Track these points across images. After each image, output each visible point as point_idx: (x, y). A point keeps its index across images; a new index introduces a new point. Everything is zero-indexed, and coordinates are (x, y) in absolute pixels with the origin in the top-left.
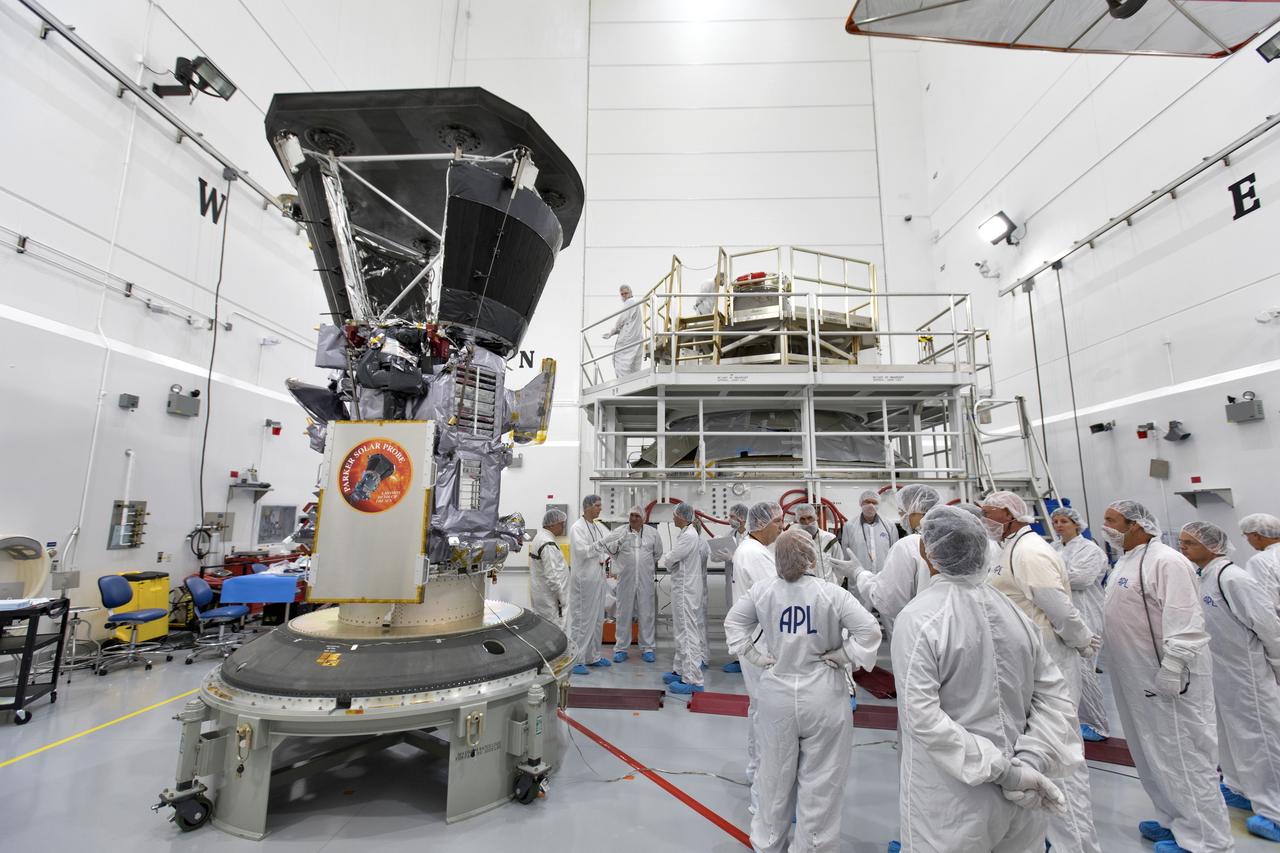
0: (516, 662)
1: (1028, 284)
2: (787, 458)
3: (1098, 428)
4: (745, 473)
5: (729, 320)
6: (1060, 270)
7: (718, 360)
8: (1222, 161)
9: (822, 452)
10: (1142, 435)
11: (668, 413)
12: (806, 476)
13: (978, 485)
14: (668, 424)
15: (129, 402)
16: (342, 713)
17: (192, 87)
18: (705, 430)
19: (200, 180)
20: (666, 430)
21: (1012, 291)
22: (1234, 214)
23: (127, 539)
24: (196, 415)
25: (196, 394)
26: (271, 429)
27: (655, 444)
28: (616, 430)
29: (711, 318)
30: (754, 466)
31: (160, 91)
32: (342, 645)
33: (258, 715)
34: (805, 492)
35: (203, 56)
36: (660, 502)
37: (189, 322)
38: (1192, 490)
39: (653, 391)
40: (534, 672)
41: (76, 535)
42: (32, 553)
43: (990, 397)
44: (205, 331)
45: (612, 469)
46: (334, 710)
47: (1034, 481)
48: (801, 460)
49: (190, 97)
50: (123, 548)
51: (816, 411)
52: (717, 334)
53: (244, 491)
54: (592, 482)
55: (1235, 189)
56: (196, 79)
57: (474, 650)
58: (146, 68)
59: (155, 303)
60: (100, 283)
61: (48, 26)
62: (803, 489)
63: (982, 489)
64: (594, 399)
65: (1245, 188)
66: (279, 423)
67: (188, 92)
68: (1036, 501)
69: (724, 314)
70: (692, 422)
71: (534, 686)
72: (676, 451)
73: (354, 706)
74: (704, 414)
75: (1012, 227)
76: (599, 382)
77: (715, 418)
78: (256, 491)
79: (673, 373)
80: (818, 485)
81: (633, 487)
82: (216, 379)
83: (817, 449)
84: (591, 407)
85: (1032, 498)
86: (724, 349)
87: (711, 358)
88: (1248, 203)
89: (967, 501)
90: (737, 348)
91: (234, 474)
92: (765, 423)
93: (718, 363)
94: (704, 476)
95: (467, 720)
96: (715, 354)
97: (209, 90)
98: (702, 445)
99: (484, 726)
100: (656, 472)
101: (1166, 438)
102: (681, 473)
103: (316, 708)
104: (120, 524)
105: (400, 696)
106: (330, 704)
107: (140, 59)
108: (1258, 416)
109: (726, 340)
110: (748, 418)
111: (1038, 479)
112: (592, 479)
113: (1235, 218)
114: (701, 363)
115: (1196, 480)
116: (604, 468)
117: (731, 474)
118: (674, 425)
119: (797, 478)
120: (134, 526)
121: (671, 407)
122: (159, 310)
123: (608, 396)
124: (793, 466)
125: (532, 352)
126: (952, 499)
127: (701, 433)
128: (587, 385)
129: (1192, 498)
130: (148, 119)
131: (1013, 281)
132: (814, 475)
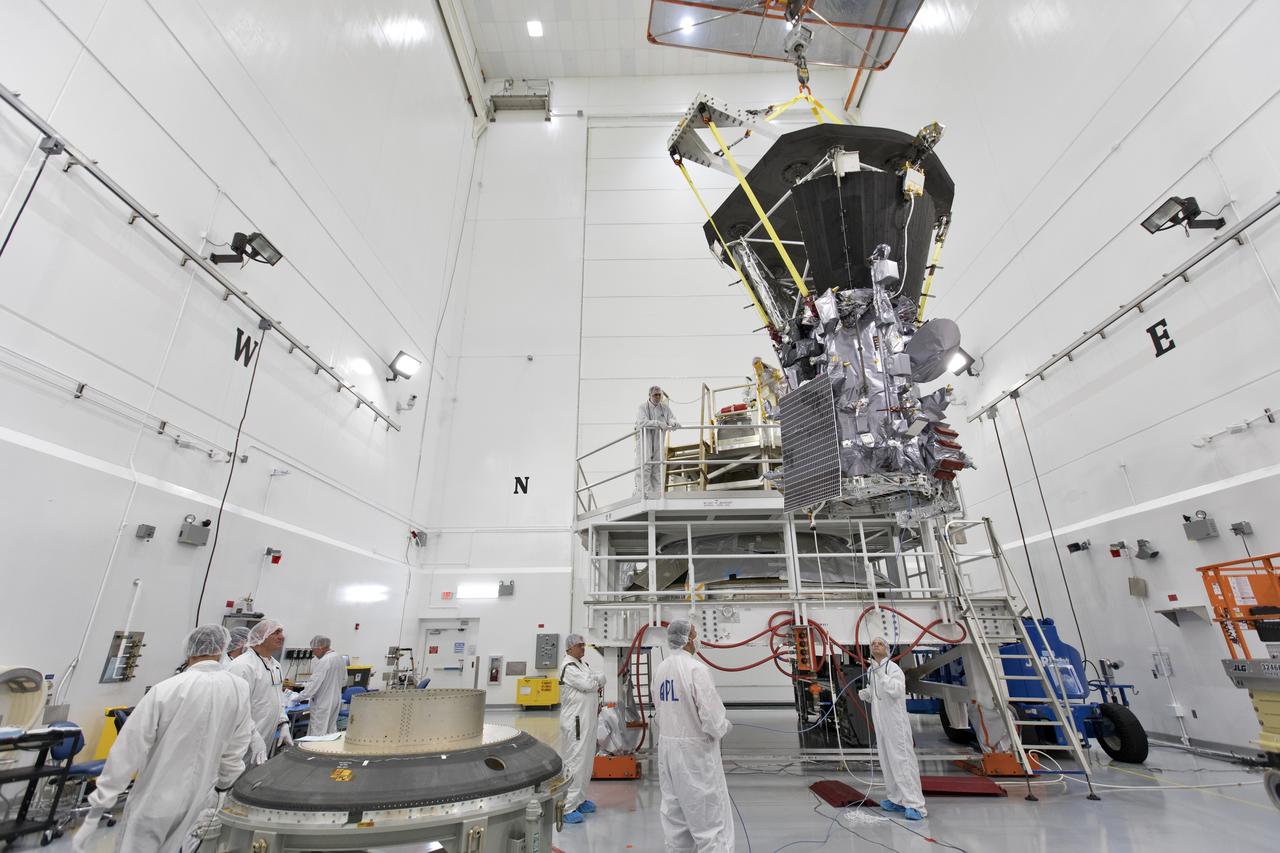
0: (515, 778)
1: (992, 411)
2: (774, 580)
3: (1075, 547)
4: (734, 595)
5: (714, 448)
6: (1018, 399)
7: (705, 485)
8: (1136, 309)
9: (807, 574)
10: (1116, 554)
11: (659, 538)
12: (792, 597)
13: (957, 604)
14: (659, 548)
15: (147, 532)
16: (354, 826)
17: (244, 255)
18: (693, 554)
19: (238, 330)
20: (657, 554)
21: (979, 417)
22: (1155, 352)
23: (121, 671)
24: (204, 544)
25: (207, 524)
26: (271, 558)
27: (647, 568)
28: (609, 555)
29: (697, 446)
30: (743, 588)
31: (215, 259)
32: (354, 762)
33: (272, 830)
34: (792, 613)
35: (257, 232)
36: (651, 625)
37: (210, 455)
38: (1171, 609)
39: (644, 516)
40: (531, 789)
41: (74, 667)
42: (33, 685)
43: (962, 518)
44: (223, 463)
45: (605, 593)
46: (346, 824)
47: (1009, 599)
48: (787, 581)
49: (240, 264)
50: (115, 681)
51: (797, 534)
52: (703, 462)
53: (238, 621)
54: (585, 607)
55: (1152, 331)
56: (249, 249)
57: (476, 766)
58: (208, 241)
59: (183, 439)
60: (136, 421)
61: (137, 215)
62: (790, 611)
63: (961, 608)
64: (588, 524)
65: (1160, 331)
66: (279, 552)
67: (240, 260)
68: (1014, 620)
69: (709, 443)
70: (680, 545)
71: (532, 801)
72: (667, 574)
73: (366, 819)
74: (692, 538)
75: (971, 361)
76: (593, 508)
77: (704, 542)
78: (248, 621)
79: (662, 499)
80: (804, 605)
81: (625, 610)
82: (228, 509)
83: (801, 571)
84: (585, 531)
85: (1010, 617)
86: (710, 476)
87: (699, 484)
88: (1165, 343)
89: (949, 621)
90: (723, 474)
91: (230, 604)
92: (751, 546)
93: (705, 489)
94: (694, 598)
95: (469, 834)
96: (701, 480)
97: (259, 258)
98: (691, 567)
99: (484, 841)
100: (648, 596)
101: (1138, 556)
102: (672, 596)
103: (330, 822)
104: (116, 656)
105: (408, 809)
106: (342, 818)
107: (204, 235)
108: (1213, 534)
109: (711, 468)
110: (735, 541)
111: (1014, 598)
112: (585, 603)
113: (1157, 356)
114: (689, 489)
115: (1173, 598)
116: (597, 592)
117: (720, 596)
118: (665, 549)
119: (785, 600)
120: (128, 658)
121: (662, 532)
122: (187, 446)
123: (602, 521)
124: (780, 588)
125: (527, 478)
126: (935, 619)
127: (690, 556)
128: (581, 511)
129: (1172, 615)
130: (203, 281)
131: (977, 409)
132: (800, 597)
